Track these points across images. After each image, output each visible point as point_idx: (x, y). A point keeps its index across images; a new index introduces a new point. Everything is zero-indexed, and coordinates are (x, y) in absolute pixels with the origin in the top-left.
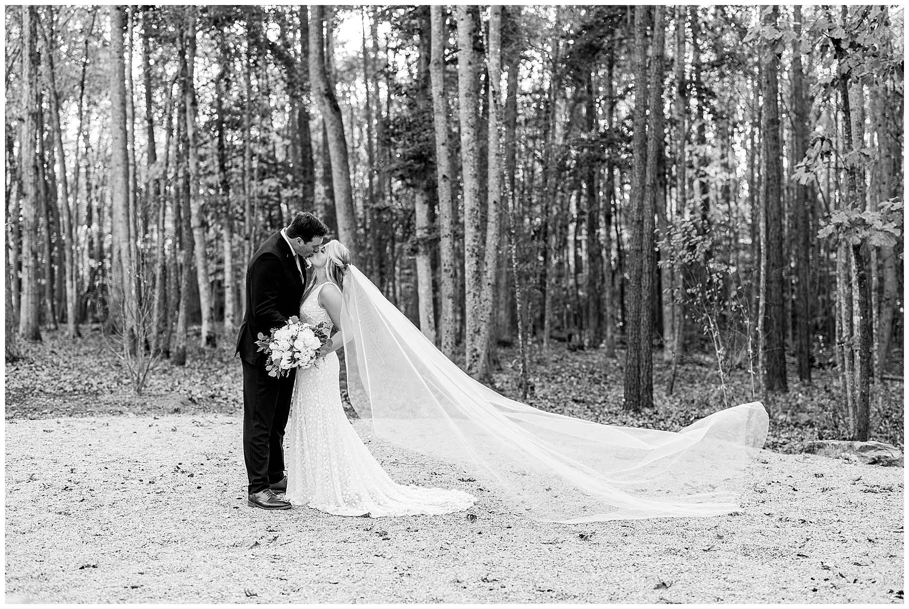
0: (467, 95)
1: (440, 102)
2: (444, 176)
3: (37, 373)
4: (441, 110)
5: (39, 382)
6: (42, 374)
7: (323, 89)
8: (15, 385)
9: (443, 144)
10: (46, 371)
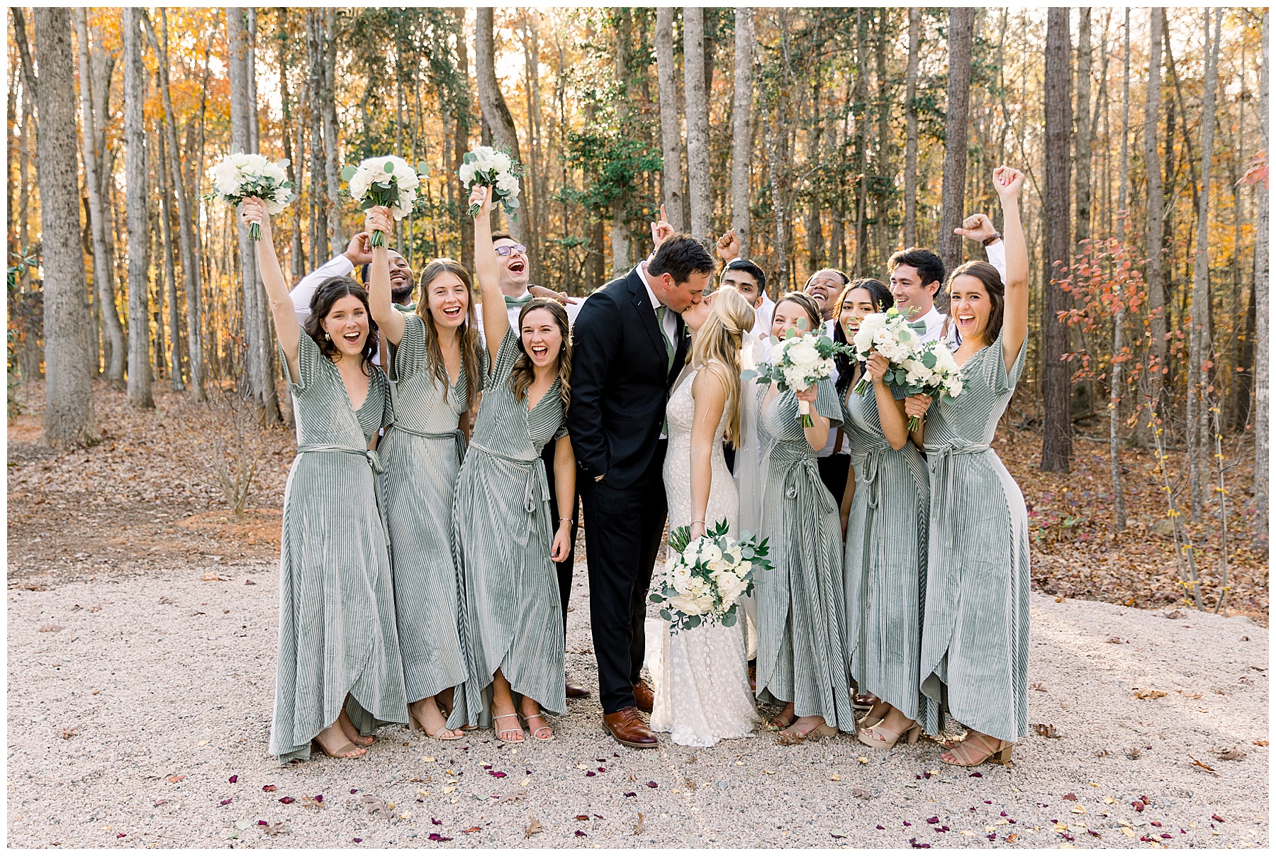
0: (696, 88)
1: (669, 90)
2: (674, 194)
3: (114, 466)
4: (670, 102)
5: (112, 482)
6: (120, 468)
7: (492, 99)
8: (77, 488)
9: (673, 149)
10: (127, 464)
